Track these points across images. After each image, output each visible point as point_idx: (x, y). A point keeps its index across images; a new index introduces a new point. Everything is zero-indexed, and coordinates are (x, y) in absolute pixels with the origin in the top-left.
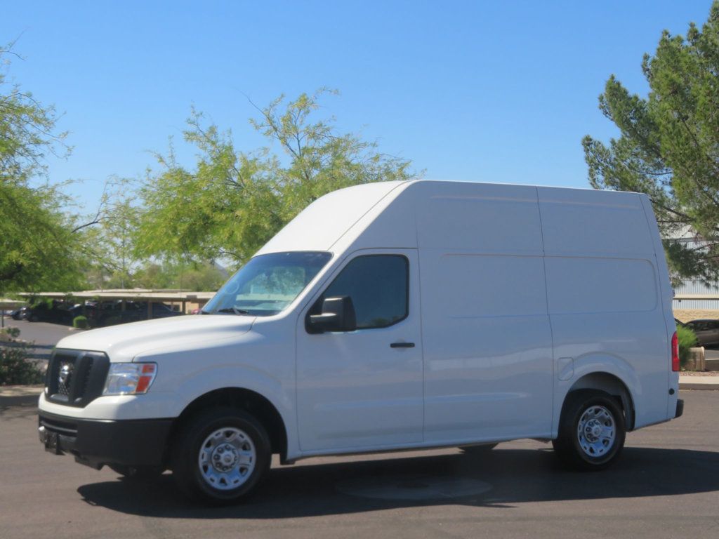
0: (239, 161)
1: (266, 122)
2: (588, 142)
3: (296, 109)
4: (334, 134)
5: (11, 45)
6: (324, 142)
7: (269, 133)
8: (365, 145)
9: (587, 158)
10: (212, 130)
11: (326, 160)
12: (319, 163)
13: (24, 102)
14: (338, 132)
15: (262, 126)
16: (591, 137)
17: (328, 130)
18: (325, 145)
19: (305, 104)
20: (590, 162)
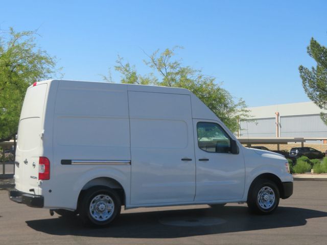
0: (139, 79)
1: (151, 61)
2: (301, 68)
3: (165, 56)
4: (182, 67)
5: (36, 30)
6: (177, 70)
7: (152, 66)
8: (196, 71)
9: (301, 76)
10: (128, 65)
11: (178, 78)
12: (175, 79)
13: (43, 55)
14: (183, 65)
15: (149, 63)
16: (303, 66)
17: (179, 64)
18: (177, 71)
19: (168, 53)
20: (302, 77)
